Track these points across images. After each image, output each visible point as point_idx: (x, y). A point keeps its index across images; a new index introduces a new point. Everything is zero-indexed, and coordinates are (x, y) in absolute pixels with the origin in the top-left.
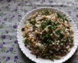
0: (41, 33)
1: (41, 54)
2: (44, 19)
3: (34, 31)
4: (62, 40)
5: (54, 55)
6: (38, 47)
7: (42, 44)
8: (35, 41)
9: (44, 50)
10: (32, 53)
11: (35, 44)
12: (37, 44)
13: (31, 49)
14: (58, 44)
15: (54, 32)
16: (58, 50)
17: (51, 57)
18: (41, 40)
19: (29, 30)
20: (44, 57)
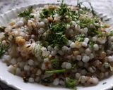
0: (42, 23)
4: (95, 38)
5: (78, 75)
7: (44, 46)
15: (74, 22)
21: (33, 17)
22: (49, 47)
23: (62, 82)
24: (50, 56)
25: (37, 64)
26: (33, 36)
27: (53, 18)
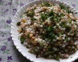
0: (42, 26)
1: (42, 52)
2: (45, 10)
3: (32, 24)
5: (60, 53)
6: (38, 44)
7: (44, 39)
8: (34, 35)
9: (45, 47)
10: (30, 52)
11: (34, 40)
12: (36, 40)
13: (29, 46)
14: (64, 38)
15: (58, 24)
16: (64, 46)
17: (55, 55)
18: (42, 34)
19: (26, 24)
20: (46, 57)
24: (47, 45)
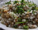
14: (31, 12)
17: (24, 26)
21: (11, 4)
22: (17, 14)
23: (22, 27)
24: (17, 17)
25: (12, 20)
26: (11, 10)
27: (19, 3)
